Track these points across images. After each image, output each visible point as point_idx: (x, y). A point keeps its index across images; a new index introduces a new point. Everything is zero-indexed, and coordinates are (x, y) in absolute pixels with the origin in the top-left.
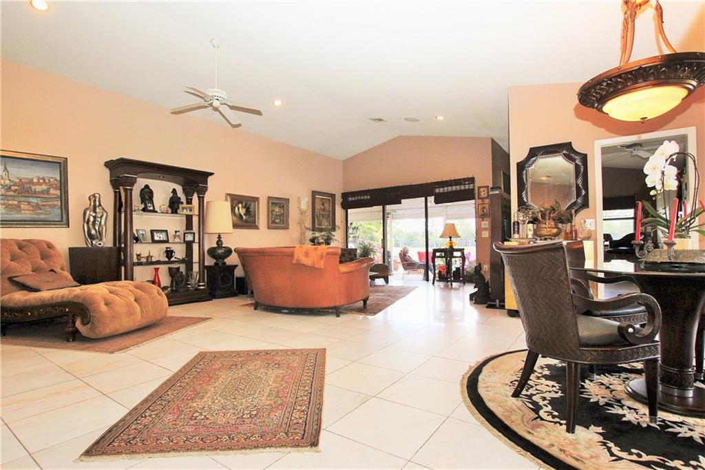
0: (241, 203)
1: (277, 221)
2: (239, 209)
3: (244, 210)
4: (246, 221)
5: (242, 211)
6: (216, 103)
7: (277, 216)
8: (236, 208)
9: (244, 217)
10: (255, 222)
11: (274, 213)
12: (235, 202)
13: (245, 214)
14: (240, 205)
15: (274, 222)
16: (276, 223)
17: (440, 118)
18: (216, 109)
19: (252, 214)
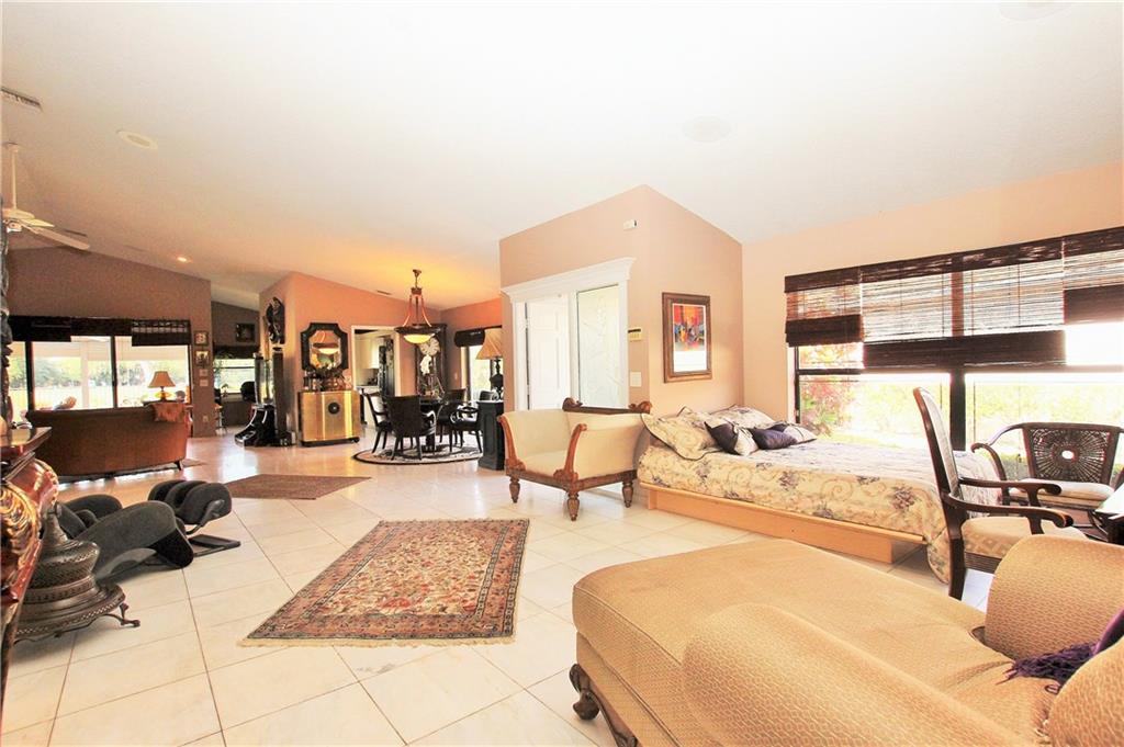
17: (182, 260)
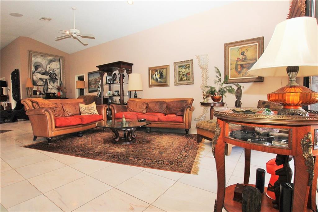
0: (157, 71)
1: (184, 79)
2: (155, 75)
3: (159, 75)
4: (160, 82)
5: (158, 76)
6: (74, 35)
7: (183, 75)
8: (154, 75)
9: (159, 80)
10: (166, 82)
11: (181, 73)
12: (153, 72)
13: (159, 78)
14: (156, 73)
15: (181, 80)
16: (183, 80)
18: (75, 38)
19: (164, 77)
